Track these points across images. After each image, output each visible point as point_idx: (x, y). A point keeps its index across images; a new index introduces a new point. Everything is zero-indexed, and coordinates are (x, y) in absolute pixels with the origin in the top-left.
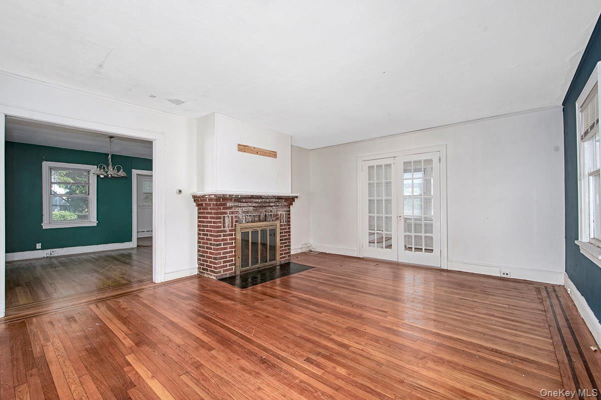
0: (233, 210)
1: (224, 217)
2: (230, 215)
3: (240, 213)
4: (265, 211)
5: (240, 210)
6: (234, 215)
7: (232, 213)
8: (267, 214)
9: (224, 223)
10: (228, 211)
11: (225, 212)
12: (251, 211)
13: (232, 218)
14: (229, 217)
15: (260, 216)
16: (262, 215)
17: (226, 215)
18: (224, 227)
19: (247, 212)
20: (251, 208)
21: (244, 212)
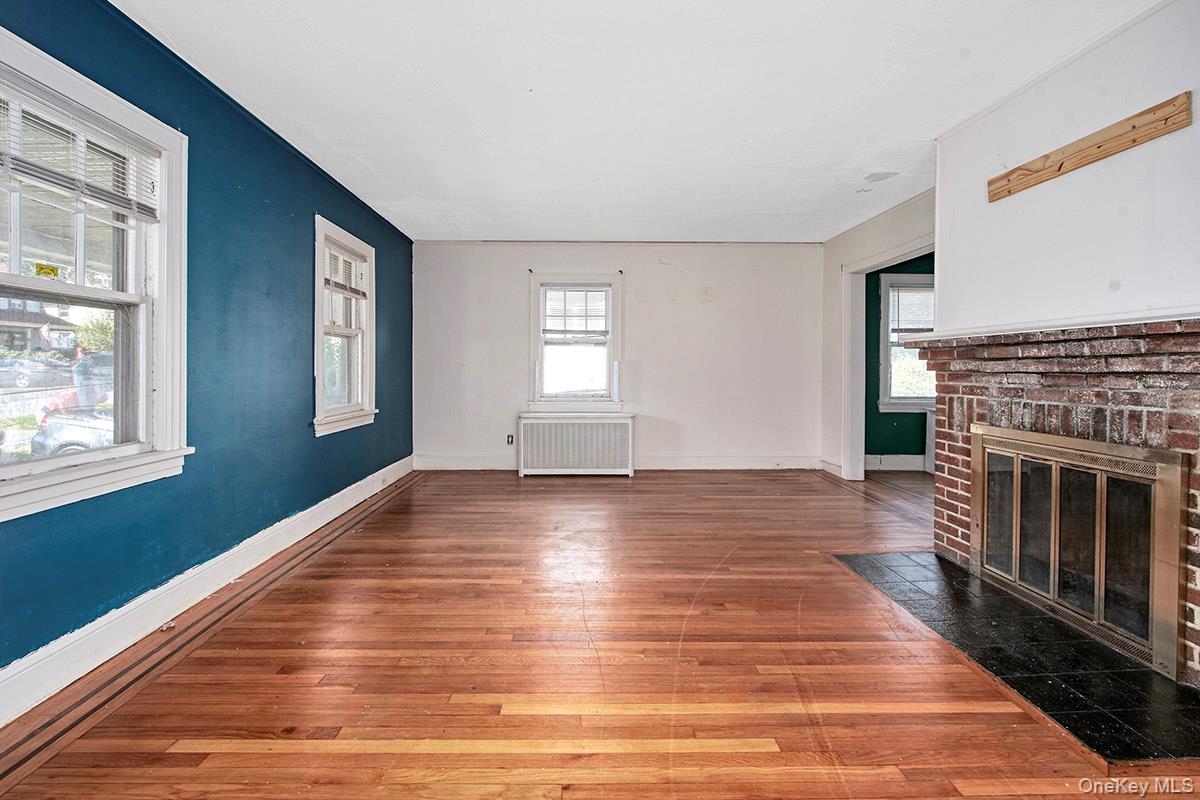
0: (974, 384)
1: (951, 399)
2: (966, 397)
3: (995, 393)
4: (1098, 395)
5: (993, 383)
6: (975, 398)
7: (972, 391)
8: (1110, 408)
9: (951, 417)
10: (961, 384)
11: (953, 387)
12: (1032, 392)
13: (970, 406)
14: (962, 402)
15: (1067, 412)
16: (1081, 415)
17: (955, 396)
18: (951, 427)
19: (1017, 392)
20: (1033, 380)
21: (1005, 391)
